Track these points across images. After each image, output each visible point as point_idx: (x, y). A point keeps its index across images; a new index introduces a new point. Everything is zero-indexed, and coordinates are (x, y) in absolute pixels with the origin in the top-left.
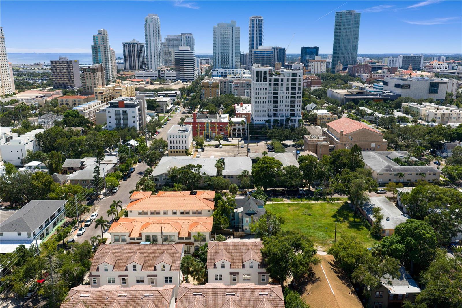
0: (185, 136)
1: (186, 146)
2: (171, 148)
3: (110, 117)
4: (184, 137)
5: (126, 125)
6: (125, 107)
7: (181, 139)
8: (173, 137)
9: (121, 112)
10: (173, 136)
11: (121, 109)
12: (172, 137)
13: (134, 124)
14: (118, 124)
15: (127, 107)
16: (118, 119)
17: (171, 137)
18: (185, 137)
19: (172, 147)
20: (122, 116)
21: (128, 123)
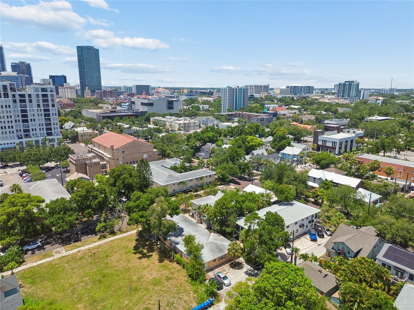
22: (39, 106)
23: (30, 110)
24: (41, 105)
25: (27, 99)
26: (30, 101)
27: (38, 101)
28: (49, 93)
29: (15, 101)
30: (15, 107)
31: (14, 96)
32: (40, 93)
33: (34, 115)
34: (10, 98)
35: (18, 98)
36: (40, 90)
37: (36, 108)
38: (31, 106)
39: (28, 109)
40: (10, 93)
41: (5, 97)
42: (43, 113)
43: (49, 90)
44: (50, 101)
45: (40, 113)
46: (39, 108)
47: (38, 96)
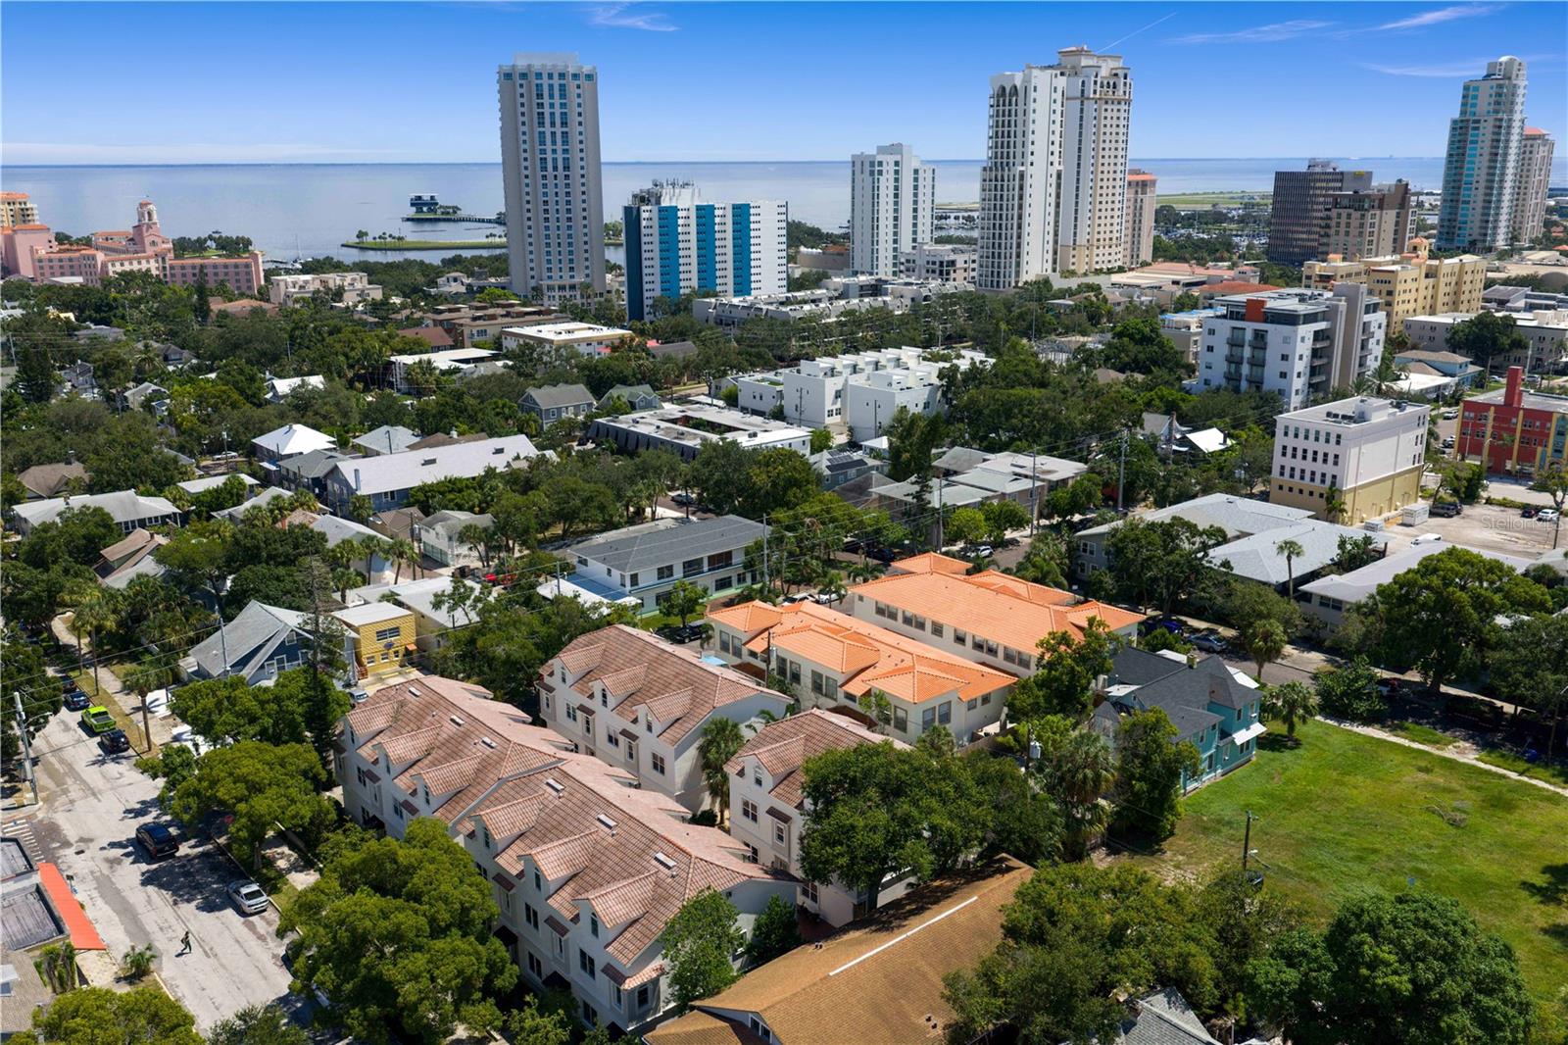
0: (1339, 436)
1: (1334, 477)
2: (1282, 474)
3: (1210, 349)
4: (1333, 440)
5: (1257, 383)
6: (1266, 321)
7: (1321, 447)
8: (1296, 436)
9: (1249, 336)
10: (1297, 429)
11: (1250, 327)
12: (1291, 433)
13: (1282, 383)
14: (1233, 378)
15: (1272, 322)
16: (1234, 360)
17: (1286, 434)
18: (1338, 443)
19: (1287, 472)
20: (1247, 352)
21: (1262, 378)
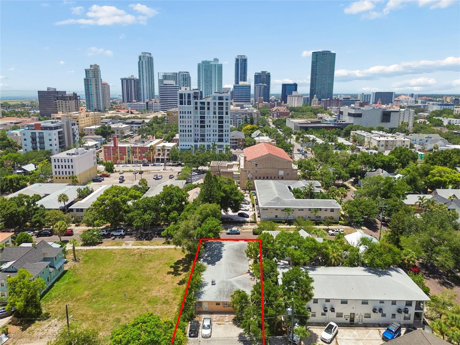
1: (73, 172)
2: (56, 174)
3: (25, 140)
4: (70, 161)
7: (67, 164)
9: (37, 134)
12: (56, 161)
13: (51, 148)
14: (35, 148)
15: (44, 130)
16: (34, 143)
20: (38, 140)
21: (44, 147)
22: (215, 113)
23: (207, 117)
24: (217, 113)
25: (206, 106)
26: (208, 109)
27: (215, 108)
28: (224, 101)
29: (196, 108)
30: (196, 113)
31: (196, 103)
32: (217, 101)
33: (210, 121)
34: (192, 105)
35: (199, 105)
36: (217, 98)
37: (212, 115)
38: (208, 113)
39: (206, 115)
40: (193, 101)
41: (188, 104)
42: (217, 120)
43: (224, 98)
44: (224, 109)
45: (215, 119)
46: (215, 115)
47: (215, 103)
